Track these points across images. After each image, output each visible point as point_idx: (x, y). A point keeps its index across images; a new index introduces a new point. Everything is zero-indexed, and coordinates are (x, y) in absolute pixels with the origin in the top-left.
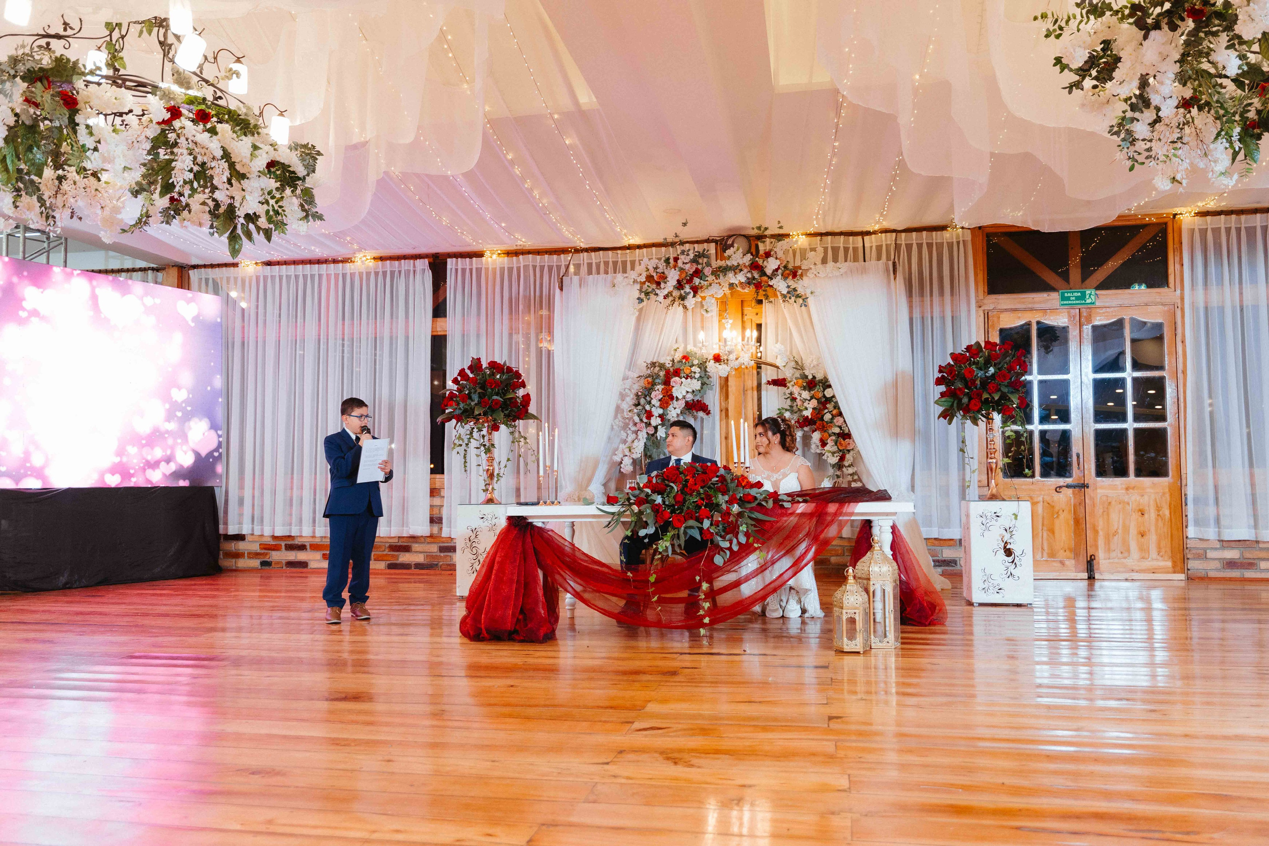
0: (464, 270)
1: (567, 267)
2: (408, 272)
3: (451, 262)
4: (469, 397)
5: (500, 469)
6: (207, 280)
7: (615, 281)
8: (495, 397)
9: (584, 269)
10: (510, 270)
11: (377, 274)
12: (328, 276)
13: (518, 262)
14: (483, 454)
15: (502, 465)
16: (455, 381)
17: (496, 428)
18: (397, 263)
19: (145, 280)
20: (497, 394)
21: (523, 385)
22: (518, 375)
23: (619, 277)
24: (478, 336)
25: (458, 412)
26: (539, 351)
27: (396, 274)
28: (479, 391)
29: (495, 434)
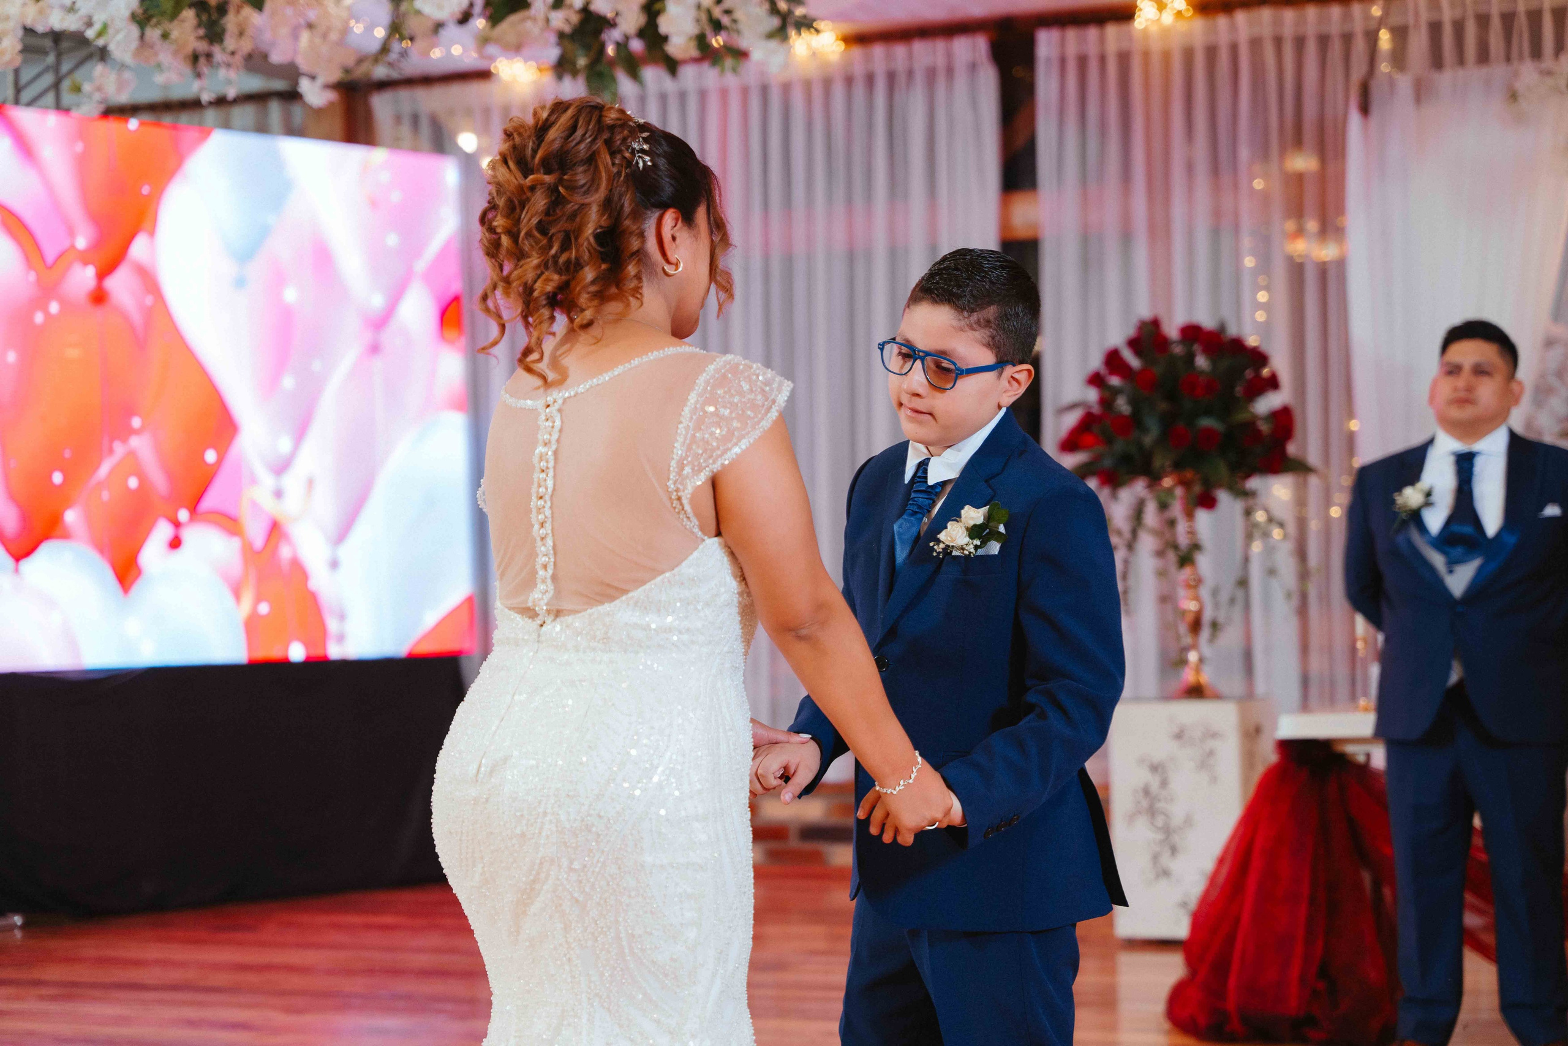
0: (1082, 61)
1: (1372, 38)
2: (931, 74)
3: (1046, 43)
4: (1134, 422)
5: (1216, 605)
6: (415, 120)
7: (1519, 86)
8: (1206, 422)
9: (1419, 43)
10: (1211, 52)
11: (849, 81)
12: (724, 93)
13: (1233, 28)
14: (1173, 568)
15: (1224, 596)
16: (1096, 380)
17: (1208, 502)
18: (900, 50)
19: (262, 128)
20: (1208, 413)
21: (1273, 383)
22: (1259, 358)
23: (1528, 73)
24: (1126, 236)
25: (1107, 463)
26: (1297, 269)
27: (902, 79)
28: (1163, 406)
29: (1203, 517)
